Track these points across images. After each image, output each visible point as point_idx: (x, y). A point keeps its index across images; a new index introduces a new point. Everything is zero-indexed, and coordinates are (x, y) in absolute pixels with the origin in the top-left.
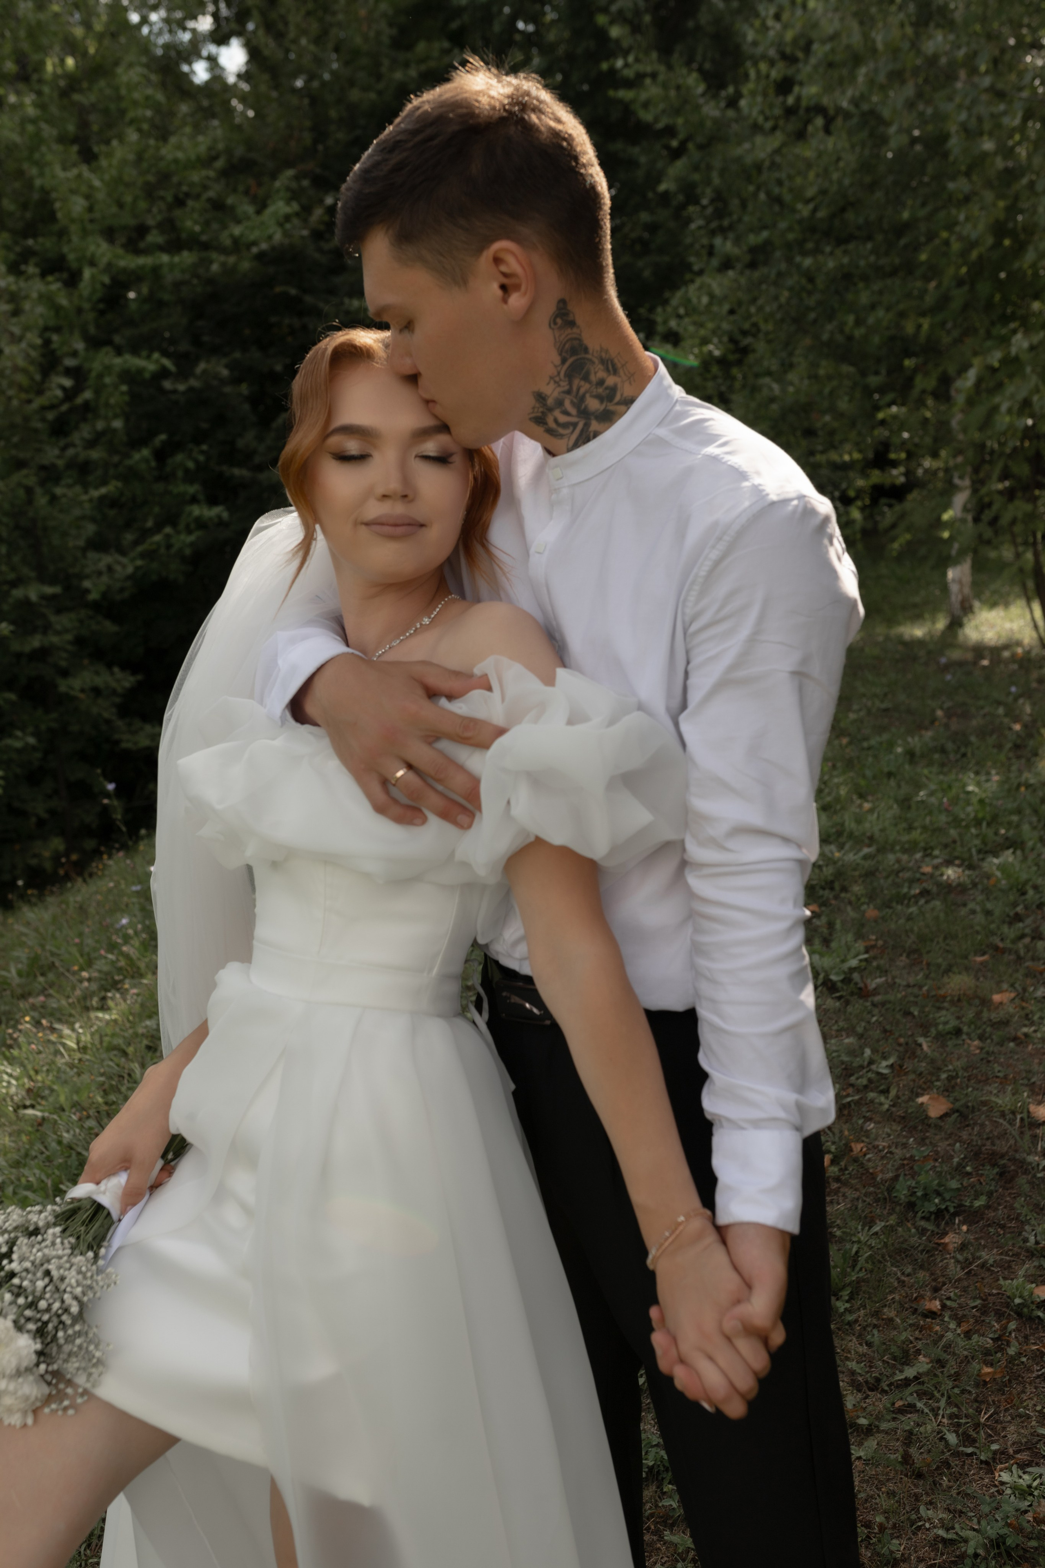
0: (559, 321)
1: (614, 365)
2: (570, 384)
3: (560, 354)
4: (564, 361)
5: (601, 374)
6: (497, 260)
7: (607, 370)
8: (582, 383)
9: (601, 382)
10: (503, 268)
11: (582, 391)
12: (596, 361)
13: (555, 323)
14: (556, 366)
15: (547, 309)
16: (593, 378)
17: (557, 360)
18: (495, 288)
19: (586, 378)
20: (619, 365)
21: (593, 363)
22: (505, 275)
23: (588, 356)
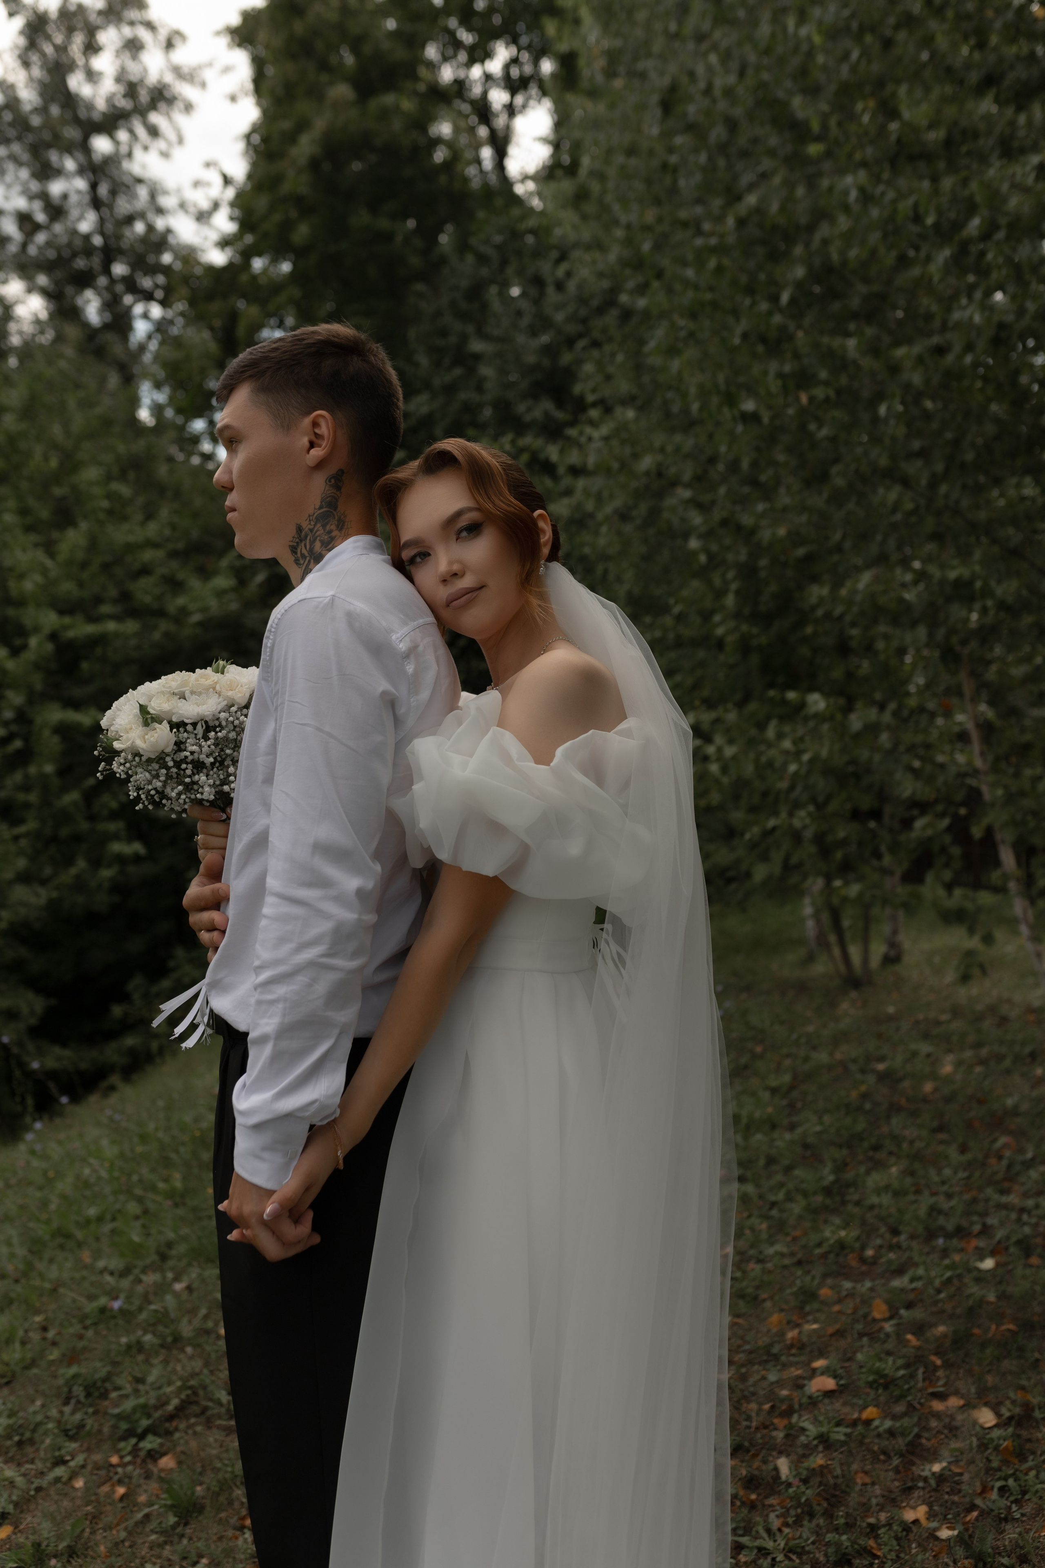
0: (333, 481)
1: (343, 525)
2: (315, 525)
3: (321, 503)
4: (321, 508)
5: (333, 527)
6: (315, 424)
7: (338, 526)
8: (321, 528)
9: (330, 532)
10: (317, 431)
11: (318, 533)
12: (337, 518)
13: (330, 481)
14: (315, 509)
15: (332, 469)
16: (328, 528)
17: (318, 504)
18: (305, 441)
19: (324, 526)
20: (346, 527)
21: (334, 518)
22: (316, 434)
23: (334, 512)
